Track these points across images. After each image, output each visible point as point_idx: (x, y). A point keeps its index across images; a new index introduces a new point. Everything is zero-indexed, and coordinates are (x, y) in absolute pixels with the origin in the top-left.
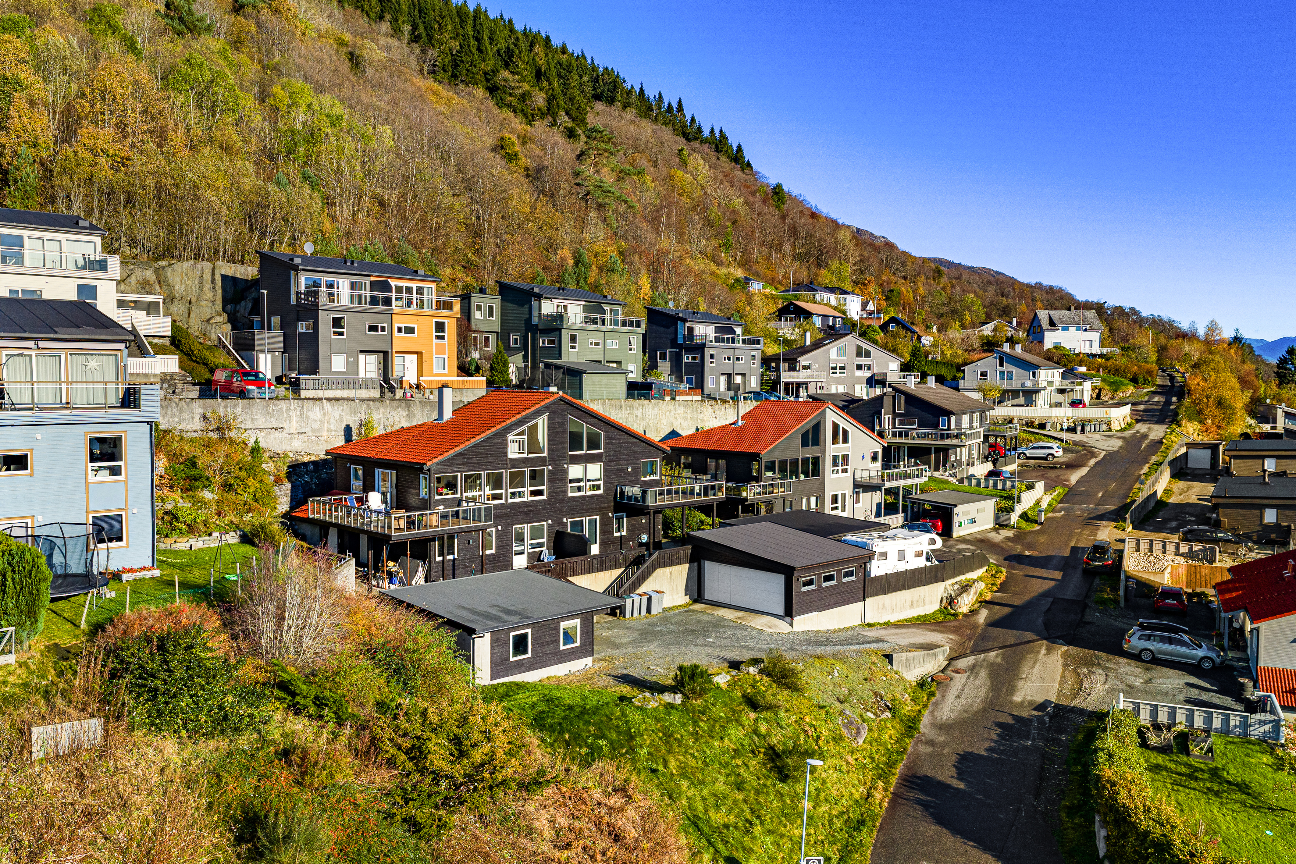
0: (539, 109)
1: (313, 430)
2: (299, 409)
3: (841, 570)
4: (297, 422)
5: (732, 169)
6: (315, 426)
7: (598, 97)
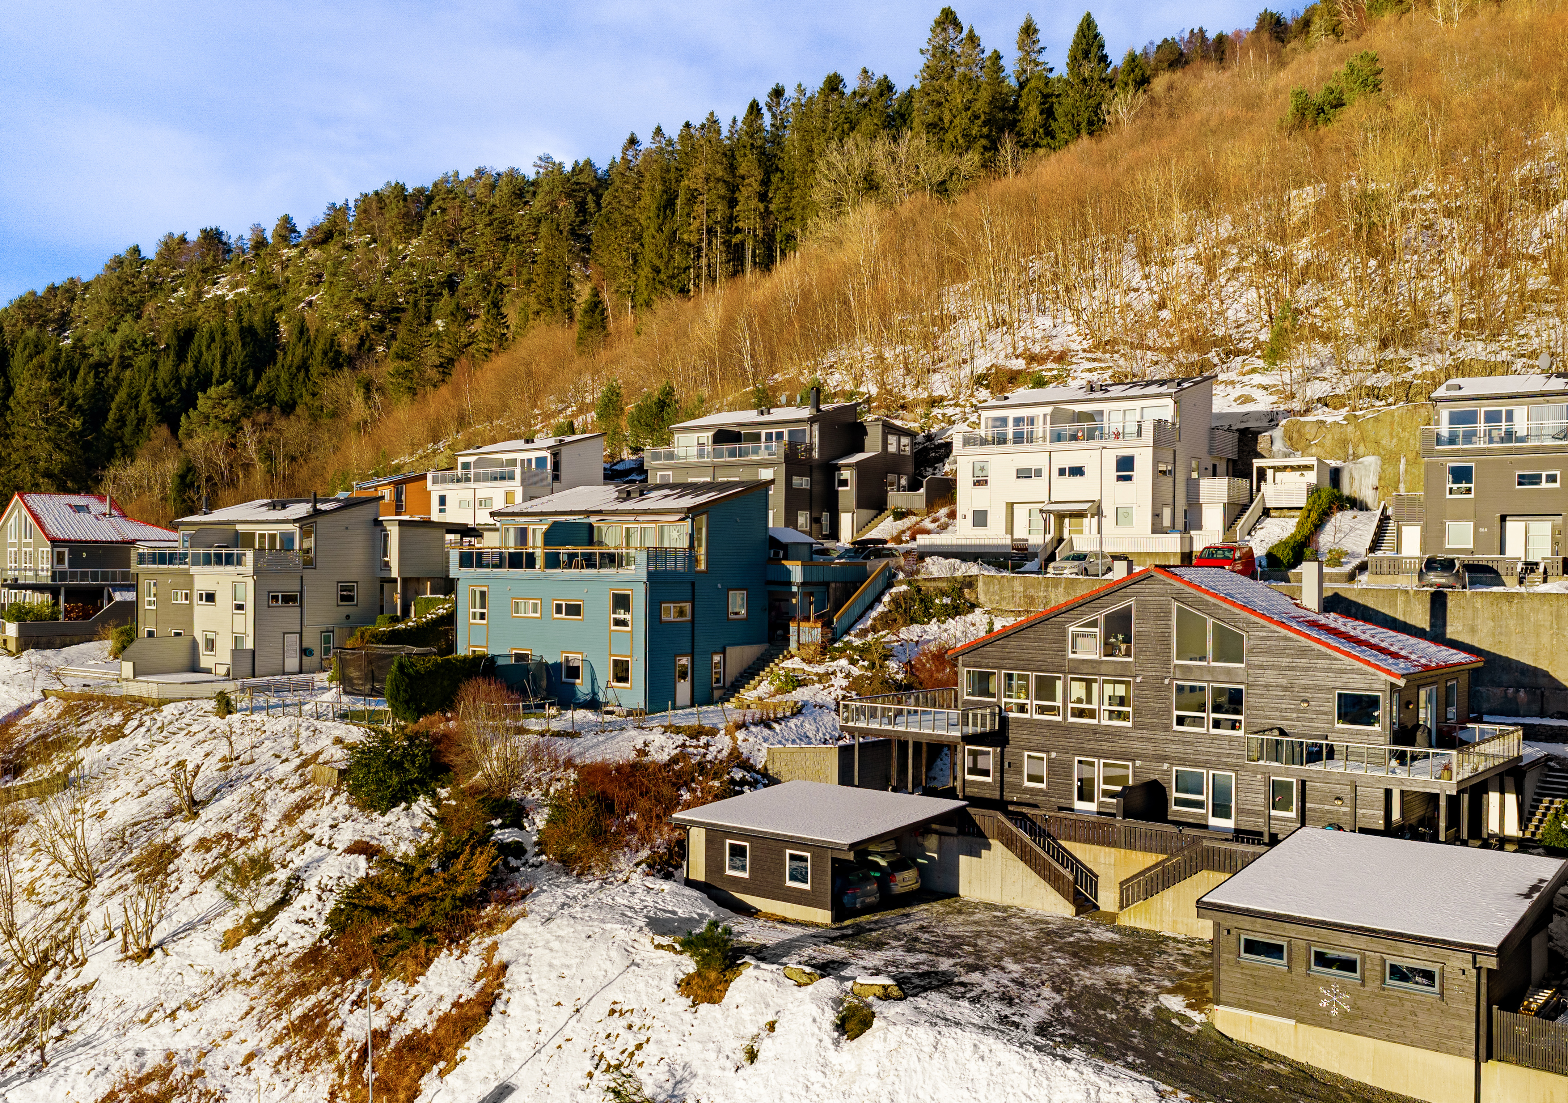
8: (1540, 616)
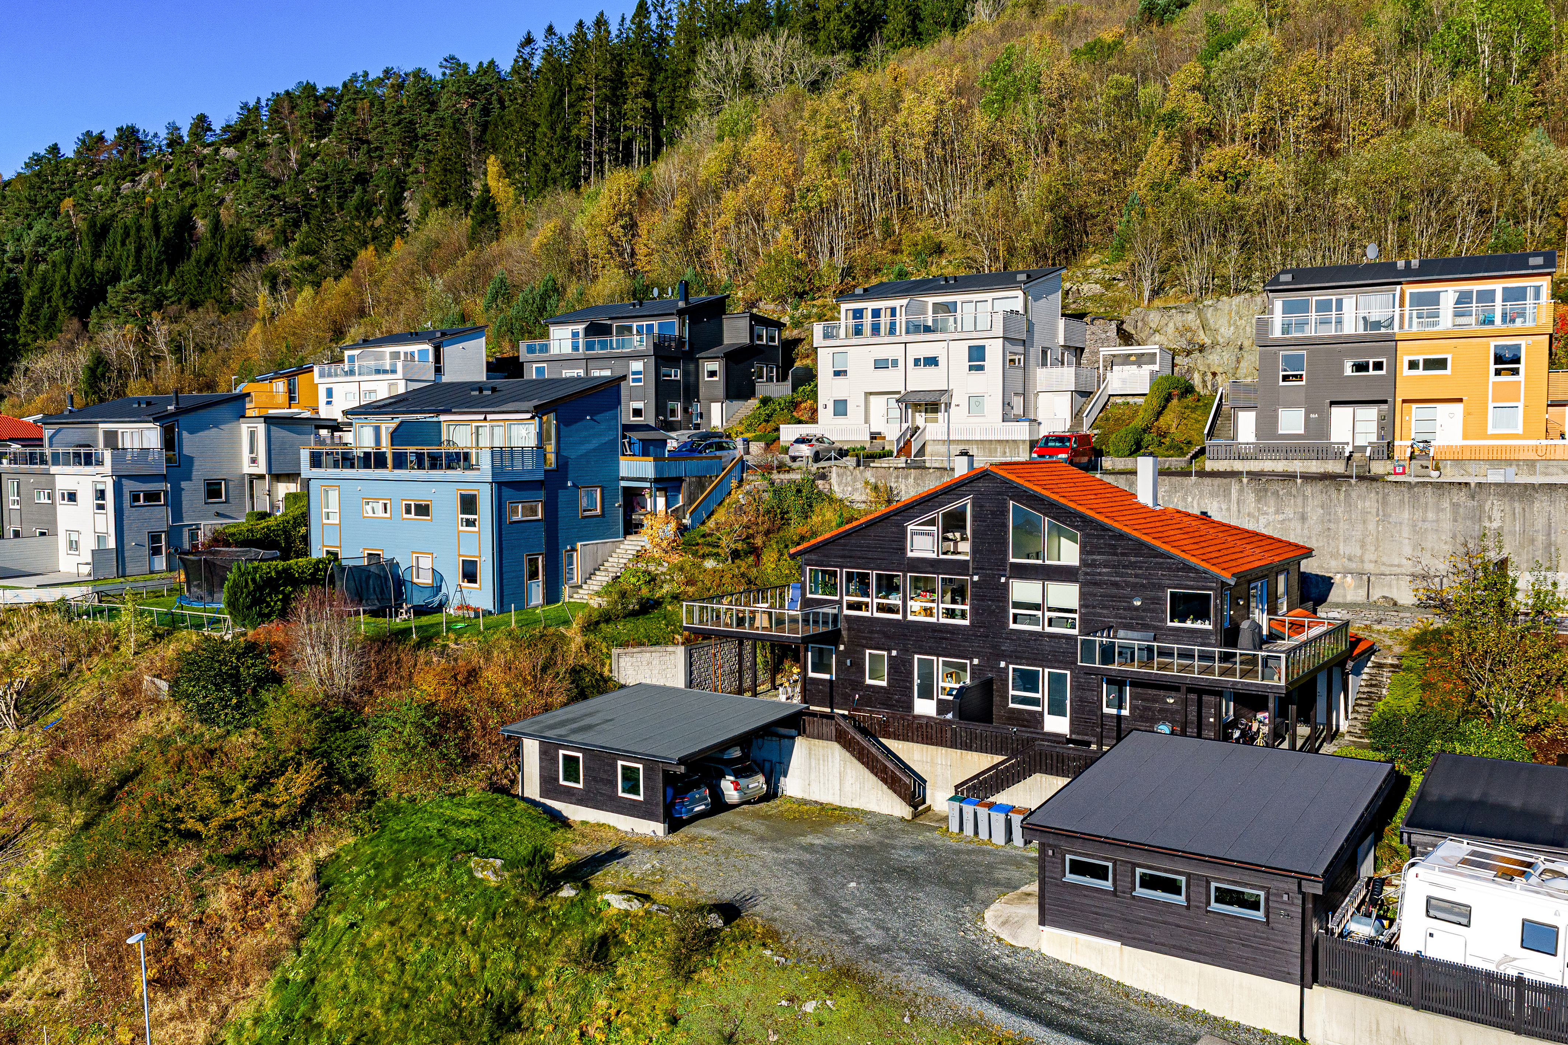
3: (1207, 879)
8: (1367, 504)
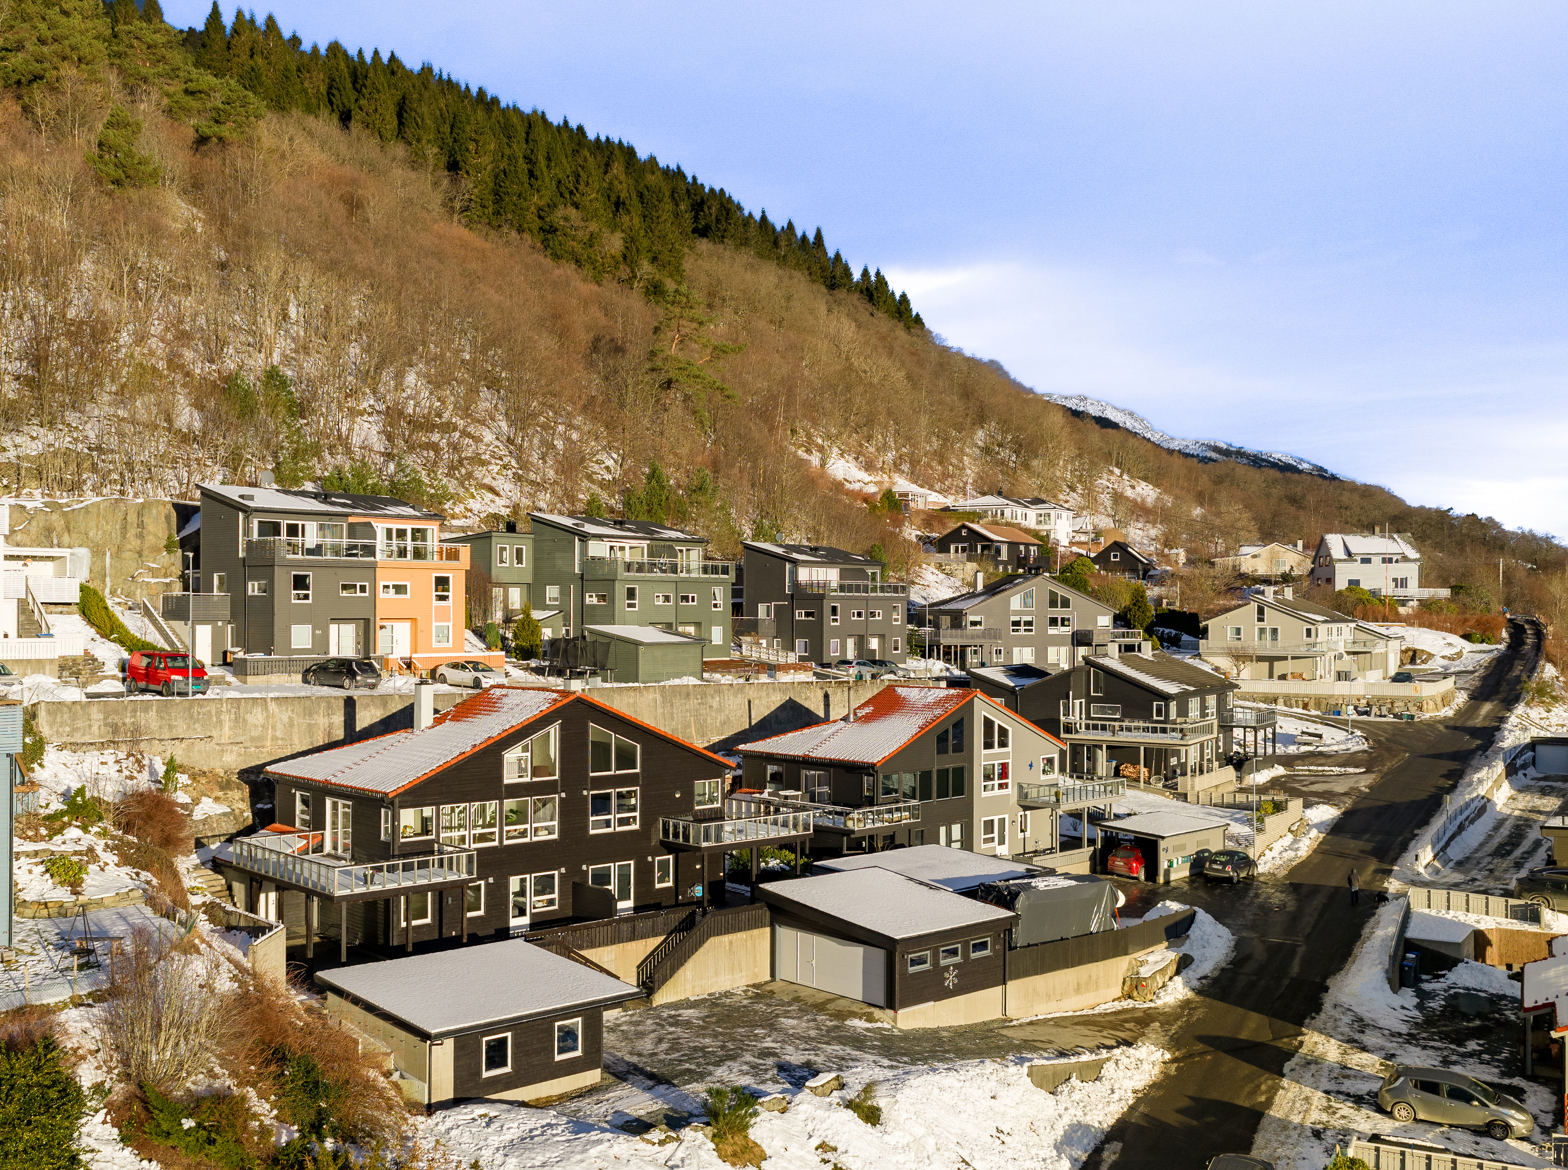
0: (613, 257)
1: (253, 739)
2: (233, 711)
3: (967, 942)
4: (231, 728)
5: (892, 330)
6: (255, 733)
7: (702, 232)
